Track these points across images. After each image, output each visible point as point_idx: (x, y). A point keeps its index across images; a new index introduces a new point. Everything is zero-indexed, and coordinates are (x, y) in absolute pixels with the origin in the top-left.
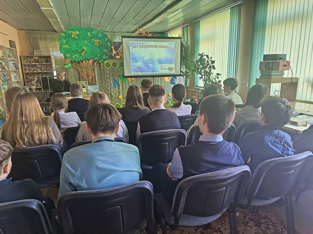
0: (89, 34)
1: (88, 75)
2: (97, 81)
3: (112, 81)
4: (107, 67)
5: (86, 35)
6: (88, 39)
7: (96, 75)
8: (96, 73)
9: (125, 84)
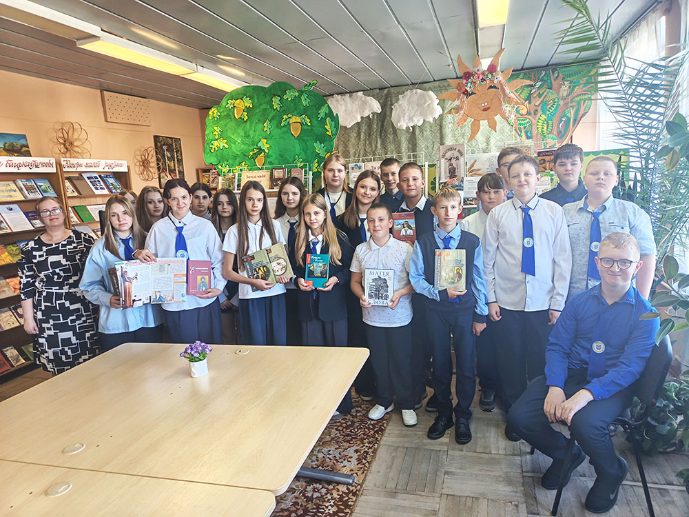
0: (276, 101)
5: (268, 107)
6: (273, 118)
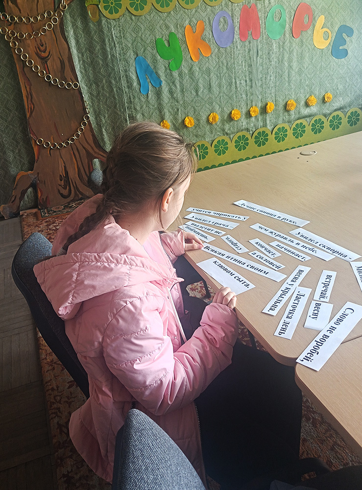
1: (43, 55)
2: (78, 73)
3: (132, 69)
4: (111, 12)
7: (74, 51)
8: (73, 43)
9: (180, 75)
